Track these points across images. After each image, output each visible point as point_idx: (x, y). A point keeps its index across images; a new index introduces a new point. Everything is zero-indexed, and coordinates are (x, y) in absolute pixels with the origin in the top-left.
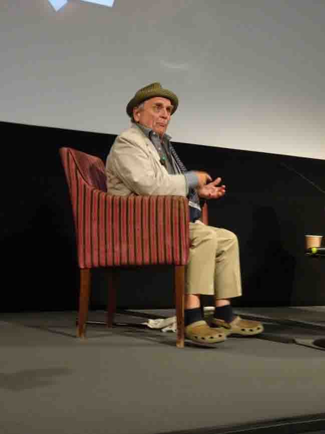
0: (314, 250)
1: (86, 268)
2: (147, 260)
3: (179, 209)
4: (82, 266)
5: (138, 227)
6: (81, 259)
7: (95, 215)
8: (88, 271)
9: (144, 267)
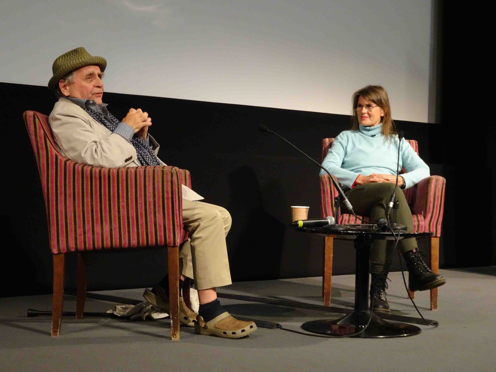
0: (301, 223)
1: (60, 253)
2: (134, 242)
3: (172, 182)
4: (55, 251)
5: (123, 203)
6: (54, 243)
7: (69, 191)
8: (63, 256)
9: (130, 249)
